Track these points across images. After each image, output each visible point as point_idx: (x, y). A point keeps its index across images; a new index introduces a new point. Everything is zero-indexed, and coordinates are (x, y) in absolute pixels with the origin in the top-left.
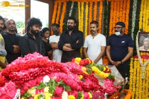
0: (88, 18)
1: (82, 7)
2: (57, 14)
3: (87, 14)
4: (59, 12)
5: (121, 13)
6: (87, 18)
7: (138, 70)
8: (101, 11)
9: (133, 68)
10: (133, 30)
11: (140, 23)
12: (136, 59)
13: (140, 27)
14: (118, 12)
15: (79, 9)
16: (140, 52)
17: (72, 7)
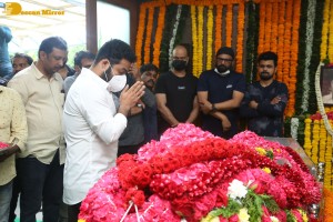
0: (214, 37)
1: (201, 17)
2: (145, 31)
3: (210, 31)
4: (150, 28)
5: (282, 26)
6: (210, 39)
7: (323, 143)
8: (241, 23)
9: (312, 139)
10: (308, 61)
11: (323, 47)
12: (316, 121)
13: (323, 55)
14: (275, 26)
15: (194, 21)
16: (326, 105)
17: (178, 17)
